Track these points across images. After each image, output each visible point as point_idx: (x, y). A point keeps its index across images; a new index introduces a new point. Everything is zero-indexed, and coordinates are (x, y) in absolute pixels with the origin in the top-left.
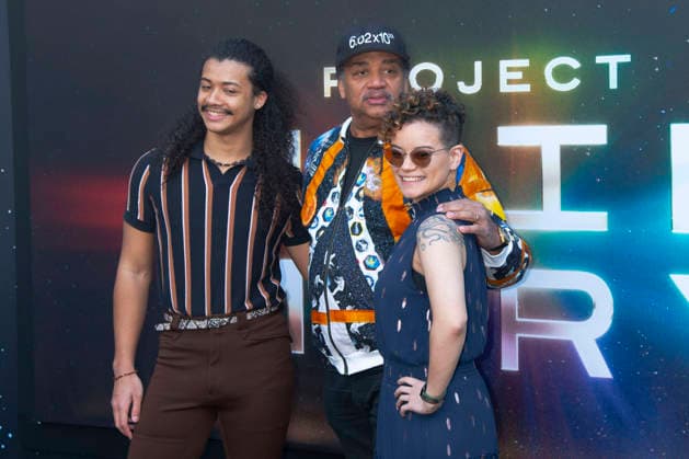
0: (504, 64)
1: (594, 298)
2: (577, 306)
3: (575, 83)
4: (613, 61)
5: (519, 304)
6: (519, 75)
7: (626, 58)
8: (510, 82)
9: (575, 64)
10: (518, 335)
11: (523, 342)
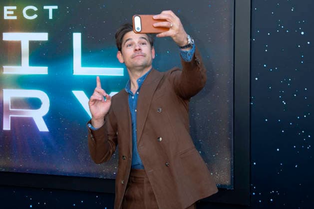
0: (6, 8)
1: (42, 101)
2: (35, 104)
3: (35, 16)
4: (51, 8)
5: (11, 103)
6: (12, 13)
7: (56, 7)
8: (8, 15)
9: (35, 9)
10: (10, 116)
11: (12, 119)
